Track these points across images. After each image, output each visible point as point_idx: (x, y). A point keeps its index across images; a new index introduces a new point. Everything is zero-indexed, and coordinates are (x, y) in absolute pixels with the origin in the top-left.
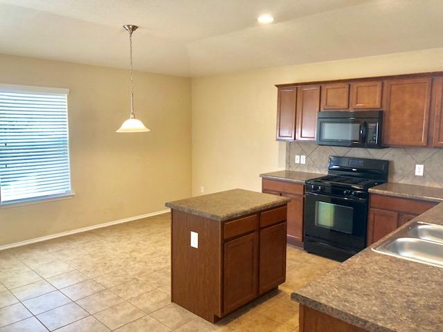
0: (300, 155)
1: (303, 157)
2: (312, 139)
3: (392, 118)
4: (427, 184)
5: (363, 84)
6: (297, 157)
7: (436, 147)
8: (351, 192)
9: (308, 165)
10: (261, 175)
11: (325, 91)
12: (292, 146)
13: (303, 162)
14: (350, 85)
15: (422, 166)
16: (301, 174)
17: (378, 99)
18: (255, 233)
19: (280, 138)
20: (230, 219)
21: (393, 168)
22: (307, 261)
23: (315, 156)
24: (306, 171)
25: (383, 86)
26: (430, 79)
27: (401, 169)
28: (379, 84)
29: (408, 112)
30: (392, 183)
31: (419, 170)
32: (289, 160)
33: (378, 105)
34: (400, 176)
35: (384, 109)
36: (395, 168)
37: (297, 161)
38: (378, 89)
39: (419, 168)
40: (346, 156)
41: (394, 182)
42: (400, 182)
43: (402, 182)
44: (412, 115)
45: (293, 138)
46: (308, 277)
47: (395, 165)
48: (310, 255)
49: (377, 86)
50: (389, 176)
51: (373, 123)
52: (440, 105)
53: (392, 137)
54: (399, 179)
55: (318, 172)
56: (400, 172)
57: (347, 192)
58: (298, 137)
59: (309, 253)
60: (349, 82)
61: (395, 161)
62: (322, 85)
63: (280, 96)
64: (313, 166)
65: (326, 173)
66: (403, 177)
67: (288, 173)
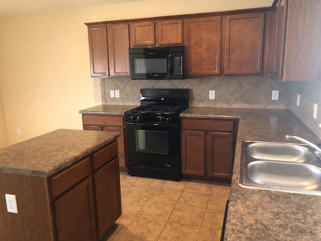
0: (114, 90)
1: (117, 92)
2: (125, 74)
3: (192, 52)
4: (218, 106)
5: (167, 22)
6: (112, 92)
7: (227, 75)
8: (166, 118)
9: (122, 98)
10: (80, 112)
11: (134, 28)
12: (106, 82)
13: (118, 96)
14: (155, 23)
15: (214, 92)
16: (117, 107)
17: (180, 36)
18: (90, 178)
19: (94, 75)
20: (59, 171)
21: (192, 95)
22: (133, 185)
23: (128, 89)
24: (121, 104)
25: (183, 24)
26: (220, 17)
27: (198, 95)
28: (180, 21)
29: (205, 46)
30: (192, 108)
31: (212, 95)
32: (105, 96)
33: (180, 41)
34: (198, 101)
35: (185, 44)
36: (194, 94)
37: (112, 96)
38: (179, 26)
39: (212, 94)
40: (154, 88)
41: (194, 106)
42: (198, 106)
43: (200, 105)
44: (208, 49)
45: (107, 74)
46: (138, 202)
47: (194, 92)
48: (134, 178)
49: (178, 23)
50: (189, 102)
51: (178, 56)
52: (228, 40)
53: (193, 69)
54: (197, 104)
55: (132, 104)
56: (197, 97)
57: (169, 120)
58: (112, 73)
59: (133, 176)
60: (155, 20)
61: (194, 89)
62: (131, 24)
63: (90, 34)
64: (127, 99)
65: (139, 104)
66: (200, 101)
67: (105, 108)
